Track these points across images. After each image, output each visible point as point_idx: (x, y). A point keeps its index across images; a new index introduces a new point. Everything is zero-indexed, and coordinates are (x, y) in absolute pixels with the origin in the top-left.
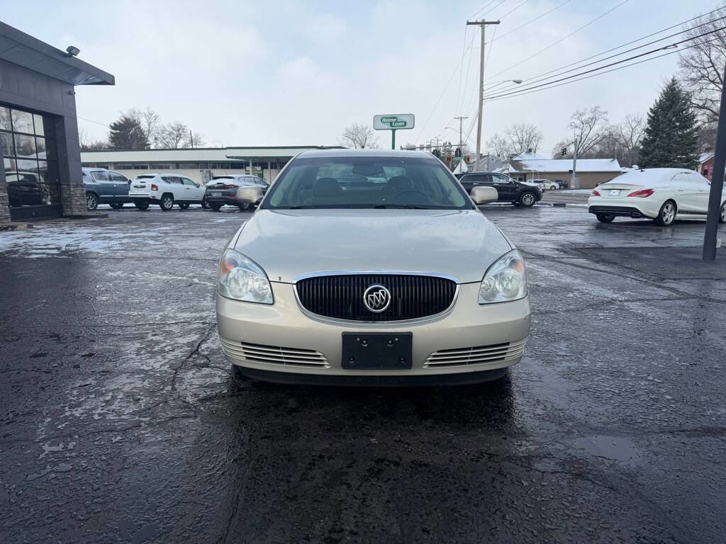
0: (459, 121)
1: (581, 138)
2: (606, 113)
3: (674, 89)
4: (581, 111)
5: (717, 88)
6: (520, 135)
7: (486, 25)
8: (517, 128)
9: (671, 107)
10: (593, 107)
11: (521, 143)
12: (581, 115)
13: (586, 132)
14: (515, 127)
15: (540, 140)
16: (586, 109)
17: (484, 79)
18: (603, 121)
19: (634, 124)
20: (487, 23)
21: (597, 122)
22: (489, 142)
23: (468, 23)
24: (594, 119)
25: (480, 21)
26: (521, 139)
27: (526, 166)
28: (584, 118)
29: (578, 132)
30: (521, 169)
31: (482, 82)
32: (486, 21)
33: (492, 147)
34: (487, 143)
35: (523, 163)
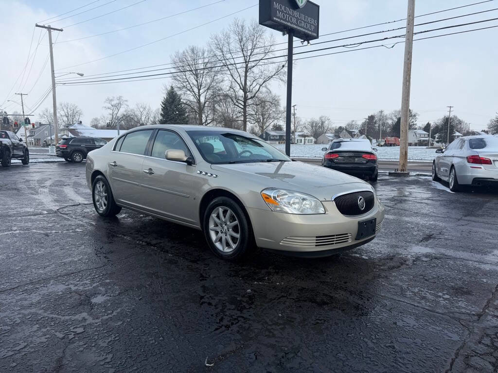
0: (20, 96)
1: (113, 116)
2: (126, 101)
3: (173, 92)
4: (111, 99)
5: (191, 94)
6: (66, 111)
7: (52, 30)
8: (63, 105)
9: (173, 102)
10: (118, 96)
11: (67, 117)
12: (112, 100)
13: (115, 112)
14: (61, 105)
15: (81, 115)
16: (113, 97)
17: (55, 69)
18: (126, 106)
19: (142, 110)
20: (52, 29)
21: (122, 106)
22: (41, 114)
23: (37, 26)
24: (120, 104)
25: (46, 26)
26: (67, 114)
27: (81, 133)
28: (114, 103)
29: (111, 112)
30: (78, 135)
31: (53, 71)
32: (52, 27)
33: (45, 118)
34: (40, 114)
35: (79, 131)
